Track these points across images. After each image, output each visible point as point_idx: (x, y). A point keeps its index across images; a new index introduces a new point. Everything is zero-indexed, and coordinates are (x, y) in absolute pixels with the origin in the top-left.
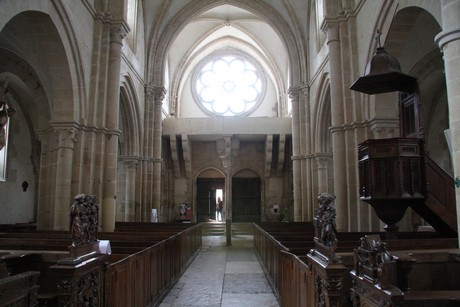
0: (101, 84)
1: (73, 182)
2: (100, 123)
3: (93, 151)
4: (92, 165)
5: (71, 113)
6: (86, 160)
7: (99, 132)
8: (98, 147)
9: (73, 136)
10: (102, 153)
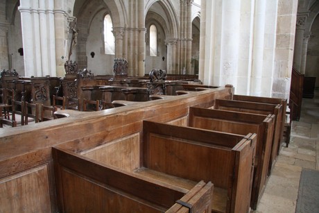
0: (134, 5)
1: (123, 54)
2: (135, 26)
3: (132, 39)
4: (132, 46)
5: (119, 23)
6: (129, 44)
7: (134, 29)
8: (134, 37)
9: (122, 33)
10: (137, 40)
